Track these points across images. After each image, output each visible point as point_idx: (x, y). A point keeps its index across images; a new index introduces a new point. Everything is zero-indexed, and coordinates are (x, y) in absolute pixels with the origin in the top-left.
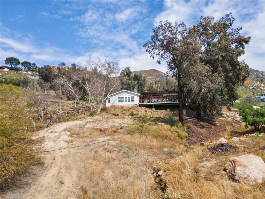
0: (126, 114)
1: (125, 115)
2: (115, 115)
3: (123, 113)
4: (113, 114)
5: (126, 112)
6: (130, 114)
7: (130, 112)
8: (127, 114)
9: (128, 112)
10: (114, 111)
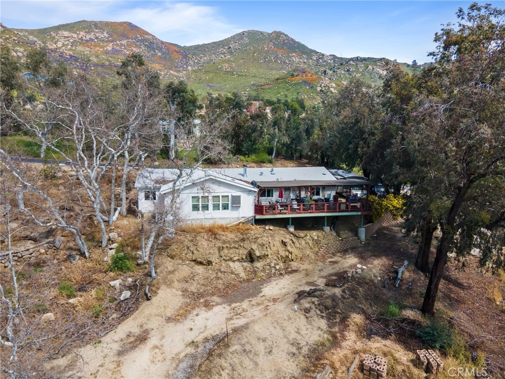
0: (232, 256)
1: (231, 259)
2: (201, 263)
3: (222, 253)
4: (195, 261)
5: (231, 251)
6: (244, 257)
7: (246, 252)
8: (235, 259)
9: (237, 250)
10: (195, 252)
